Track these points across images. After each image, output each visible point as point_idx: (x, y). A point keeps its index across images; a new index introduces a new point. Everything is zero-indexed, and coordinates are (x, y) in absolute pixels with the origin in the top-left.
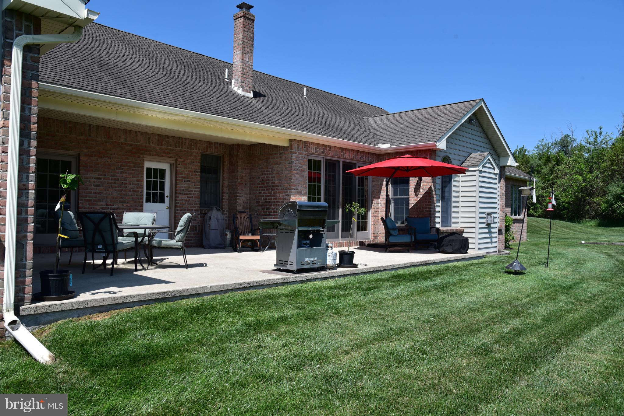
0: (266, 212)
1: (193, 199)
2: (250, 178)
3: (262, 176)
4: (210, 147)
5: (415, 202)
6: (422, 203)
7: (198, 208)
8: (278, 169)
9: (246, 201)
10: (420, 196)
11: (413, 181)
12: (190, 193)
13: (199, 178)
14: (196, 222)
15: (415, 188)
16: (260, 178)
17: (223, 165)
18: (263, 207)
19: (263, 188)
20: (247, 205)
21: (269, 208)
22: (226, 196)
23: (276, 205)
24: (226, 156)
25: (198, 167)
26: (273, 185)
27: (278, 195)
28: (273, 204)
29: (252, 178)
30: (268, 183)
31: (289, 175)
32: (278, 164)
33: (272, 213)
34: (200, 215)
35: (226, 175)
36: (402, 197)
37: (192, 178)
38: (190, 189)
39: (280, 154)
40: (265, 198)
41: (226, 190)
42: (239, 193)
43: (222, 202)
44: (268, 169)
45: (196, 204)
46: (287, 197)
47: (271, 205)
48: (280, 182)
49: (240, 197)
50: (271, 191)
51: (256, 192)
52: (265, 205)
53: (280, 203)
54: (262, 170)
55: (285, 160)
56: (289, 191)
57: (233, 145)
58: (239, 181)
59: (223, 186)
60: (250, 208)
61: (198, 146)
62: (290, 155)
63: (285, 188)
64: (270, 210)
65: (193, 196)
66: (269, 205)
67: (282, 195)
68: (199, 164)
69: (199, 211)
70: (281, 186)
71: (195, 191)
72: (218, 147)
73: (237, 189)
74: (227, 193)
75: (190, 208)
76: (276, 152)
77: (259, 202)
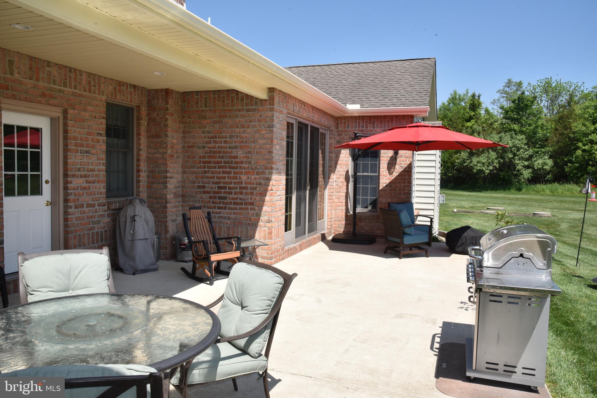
0: (220, 203)
1: (96, 185)
2: (183, 147)
3: (212, 145)
4: (120, 92)
5: (388, 181)
6: (399, 183)
7: (105, 201)
8: (245, 135)
9: (178, 185)
10: (395, 174)
11: (386, 155)
12: (91, 173)
13: (104, 147)
14: (102, 225)
15: (389, 164)
16: (204, 147)
17: (139, 124)
18: (212, 195)
19: (212, 165)
20: (179, 191)
21: (225, 198)
22: (143, 175)
23: (241, 193)
24: (143, 109)
25: (101, 125)
26: (233, 160)
27: (244, 178)
28: (233, 191)
29: (188, 147)
30: (223, 157)
31: (268, 146)
32: (243, 127)
33: (232, 206)
34: (106, 213)
35: (143, 140)
36: (366, 174)
37: (94, 147)
38: (91, 167)
39: (248, 110)
40: (215, 180)
41: (143, 166)
42: (169, 172)
43: (138, 187)
44: (223, 134)
45: (101, 193)
46: (262, 181)
47: (230, 193)
48: (248, 157)
49: (171, 178)
50: (228, 170)
51: (196, 170)
52: (215, 193)
53: (249, 191)
54: (210, 135)
55: (259, 121)
56: (267, 171)
57: (157, 90)
58: (169, 151)
59: (138, 160)
60: (183, 196)
61: (102, 88)
62: (269, 114)
63: (258, 167)
64: (228, 201)
65: (96, 179)
66: (225, 192)
67: (253, 177)
68: (104, 121)
69: (105, 205)
70: (250, 163)
71: (99, 170)
72: (131, 92)
73: (166, 165)
74: (145, 172)
75: (91, 202)
76: (240, 107)
77: (204, 187)
